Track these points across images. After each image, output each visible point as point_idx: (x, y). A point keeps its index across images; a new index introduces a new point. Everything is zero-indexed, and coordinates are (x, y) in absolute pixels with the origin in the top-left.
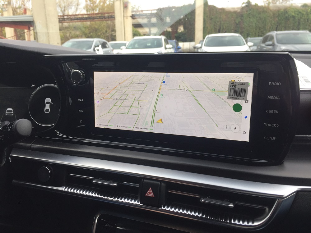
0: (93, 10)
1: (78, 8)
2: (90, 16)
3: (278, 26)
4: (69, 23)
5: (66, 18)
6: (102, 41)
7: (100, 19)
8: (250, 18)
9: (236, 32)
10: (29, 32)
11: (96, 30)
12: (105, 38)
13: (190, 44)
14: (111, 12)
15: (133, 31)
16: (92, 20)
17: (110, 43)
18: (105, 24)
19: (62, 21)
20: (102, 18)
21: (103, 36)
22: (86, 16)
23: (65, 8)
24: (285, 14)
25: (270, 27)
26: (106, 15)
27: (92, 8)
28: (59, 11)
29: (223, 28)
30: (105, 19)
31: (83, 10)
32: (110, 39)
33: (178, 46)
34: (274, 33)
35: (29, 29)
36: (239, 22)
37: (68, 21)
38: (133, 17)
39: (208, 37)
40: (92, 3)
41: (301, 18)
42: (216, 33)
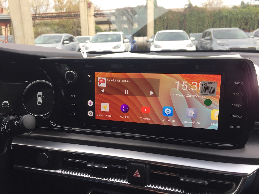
0: (61, 9)
1: (48, 8)
2: (59, 14)
3: (214, 24)
4: (40, 21)
5: (38, 16)
6: (69, 36)
7: (67, 17)
8: (191, 17)
9: (180, 29)
10: (6, 29)
11: (64, 26)
12: (72, 33)
13: (143, 39)
14: (77, 11)
15: (96, 27)
16: (60, 18)
17: (76, 38)
18: (72, 21)
19: (35, 18)
20: (69, 17)
21: (70, 31)
22: (55, 15)
23: (37, 7)
24: (219, 14)
25: (208, 25)
26: (73, 14)
27: (60, 8)
28: (32, 10)
29: (170, 26)
30: (72, 17)
31: (53, 9)
32: (76, 34)
33: (134, 40)
34: (211, 30)
35: (6, 26)
36: (183, 21)
37: (39, 19)
38: (95, 15)
39: (159, 33)
40: (60, 4)
41: (232, 17)
42: (164, 29)
